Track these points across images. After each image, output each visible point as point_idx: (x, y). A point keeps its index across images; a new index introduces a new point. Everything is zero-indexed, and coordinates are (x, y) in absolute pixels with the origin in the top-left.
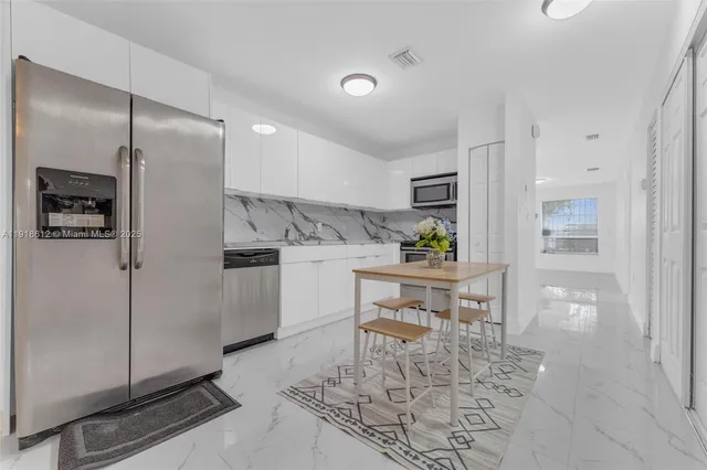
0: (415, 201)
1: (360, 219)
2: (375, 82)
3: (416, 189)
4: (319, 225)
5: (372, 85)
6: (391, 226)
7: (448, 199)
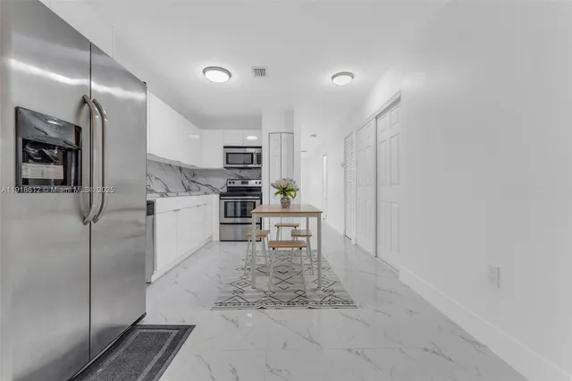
0: (227, 163)
1: (179, 174)
2: (230, 75)
3: (227, 154)
4: (153, 178)
5: (228, 77)
6: (200, 180)
7: (252, 163)
